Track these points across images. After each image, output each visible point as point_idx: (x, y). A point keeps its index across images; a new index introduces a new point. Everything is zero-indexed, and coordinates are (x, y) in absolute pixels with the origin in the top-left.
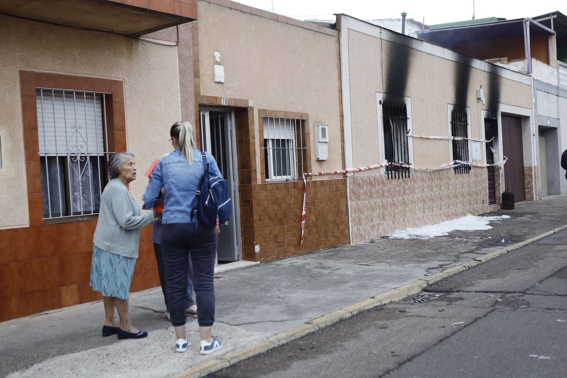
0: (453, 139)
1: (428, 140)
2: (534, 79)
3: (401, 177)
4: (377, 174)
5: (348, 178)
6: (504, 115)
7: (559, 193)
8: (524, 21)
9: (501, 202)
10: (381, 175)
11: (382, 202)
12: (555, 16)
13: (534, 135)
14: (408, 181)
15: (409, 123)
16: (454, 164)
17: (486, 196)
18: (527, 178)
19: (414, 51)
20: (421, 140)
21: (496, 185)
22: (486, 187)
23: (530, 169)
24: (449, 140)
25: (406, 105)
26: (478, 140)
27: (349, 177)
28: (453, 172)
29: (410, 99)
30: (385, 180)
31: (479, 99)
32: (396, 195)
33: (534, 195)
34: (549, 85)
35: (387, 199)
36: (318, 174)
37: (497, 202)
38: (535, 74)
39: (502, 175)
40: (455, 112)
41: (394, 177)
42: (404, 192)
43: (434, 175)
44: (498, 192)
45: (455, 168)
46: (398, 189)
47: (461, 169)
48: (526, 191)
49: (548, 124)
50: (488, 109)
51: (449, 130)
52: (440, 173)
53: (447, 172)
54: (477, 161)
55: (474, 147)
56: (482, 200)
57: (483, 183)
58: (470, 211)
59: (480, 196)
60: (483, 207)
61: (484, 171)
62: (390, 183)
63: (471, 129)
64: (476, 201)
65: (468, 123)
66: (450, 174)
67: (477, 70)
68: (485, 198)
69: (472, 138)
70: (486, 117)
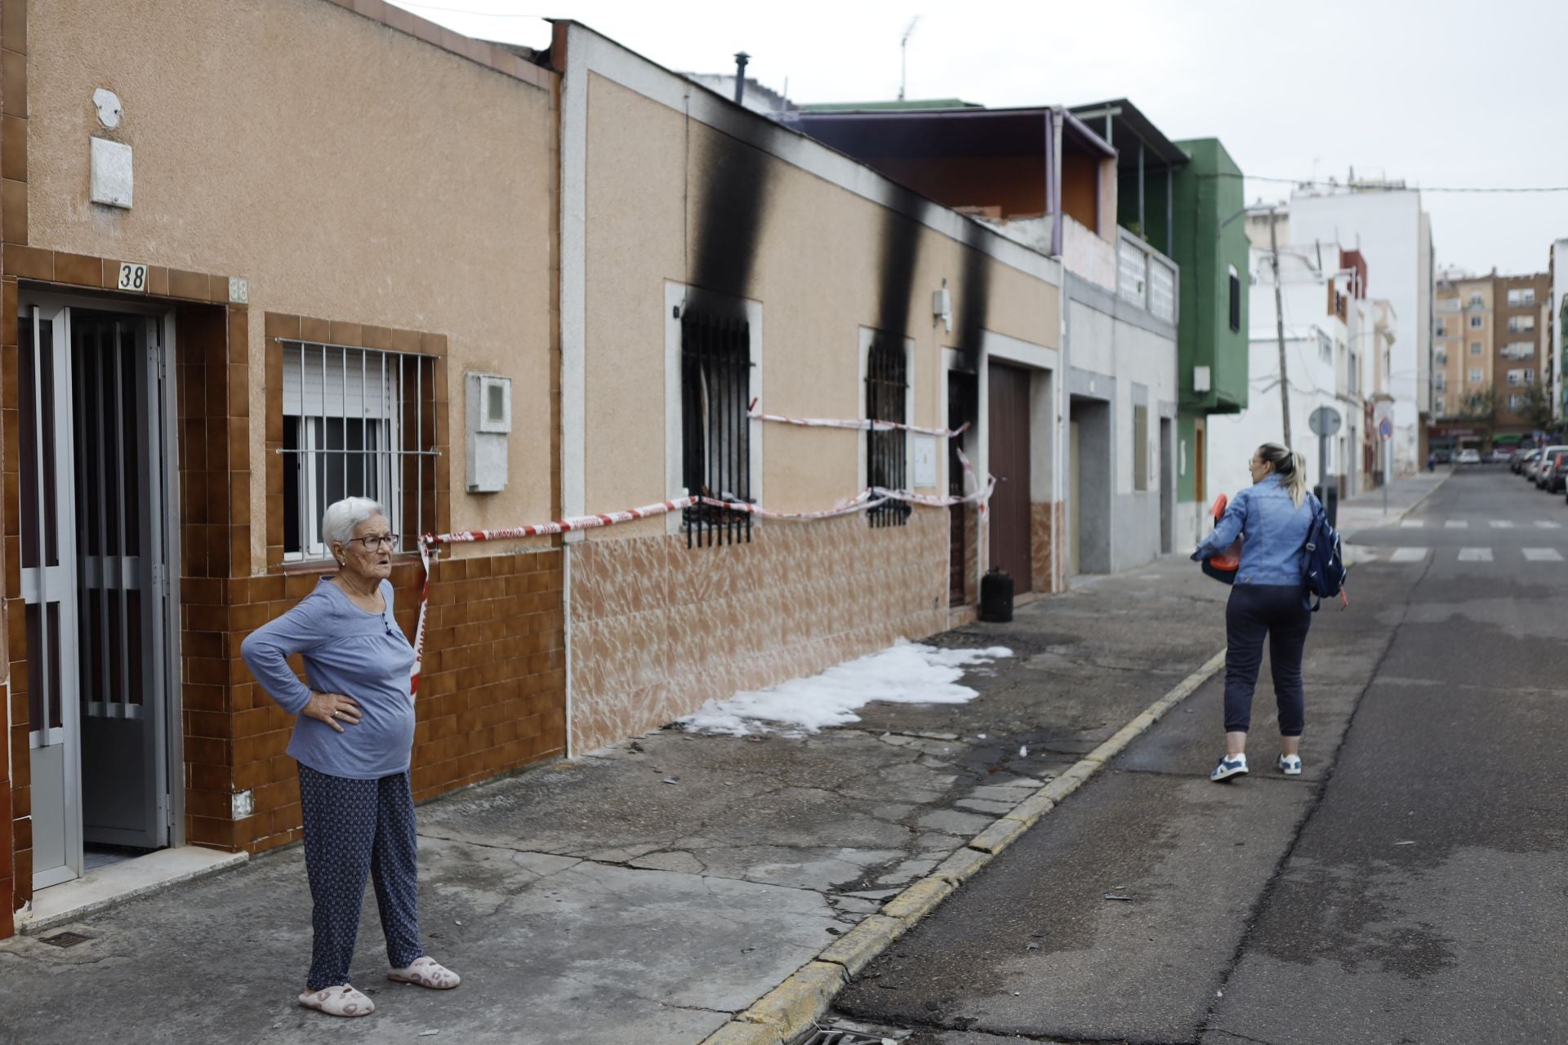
0: (869, 428)
1: (804, 431)
2: (1066, 271)
3: (725, 541)
4: (658, 534)
5: (568, 550)
6: (996, 363)
7: (1106, 570)
8: (1048, 113)
9: (979, 601)
10: (670, 537)
11: (669, 618)
12: (1118, 111)
13: (1059, 419)
14: (744, 552)
15: (756, 376)
16: (870, 499)
17: (943, 585)
18: (1036, 534)
19: (779, 166)
20: (785, 429)
21: (968, 554)
22: (945, 562)
23: (1047, 507)
24: (858, 429)
25: (747, 326)
26: (928, 430)
27: (572, 546)
28: (864, 519)
29: (761, 306)
30: (679, 549)
31: (937, 317)
32: (710, 596)
33: (1054, 579)
34: (1098, 289)
35: (682, 609)
36: (471, 538)
37: (968, 599)
38: (1067, 259)
39: (984, 528)
40: (876, 350)
41: (705, 541)
42: (733, 585)
43: (816, 533)
44: (972, 574)
45: (871, 511)
46: (715, 577)
47: (886, 511)
48: (1035, 565)
49: (1092, 390)
50: (958, 346)
51: (859, 401)
52: (832, 525)
53: (851, 521)
54: (927, 490)
55: (920, 449)
56: (934, 596)
57: (937, 550)
58: (903, 629)
59: (929, 586)
60: (935, 616)
61: (943, 517)
62: (694, 560)
63: (915, 398)
64: (918, 601)
65: (907, 382)
66: (858, 529)
67: (936, 236)
68: (942, 592)
69: (915, 425)
70: (953, 367)
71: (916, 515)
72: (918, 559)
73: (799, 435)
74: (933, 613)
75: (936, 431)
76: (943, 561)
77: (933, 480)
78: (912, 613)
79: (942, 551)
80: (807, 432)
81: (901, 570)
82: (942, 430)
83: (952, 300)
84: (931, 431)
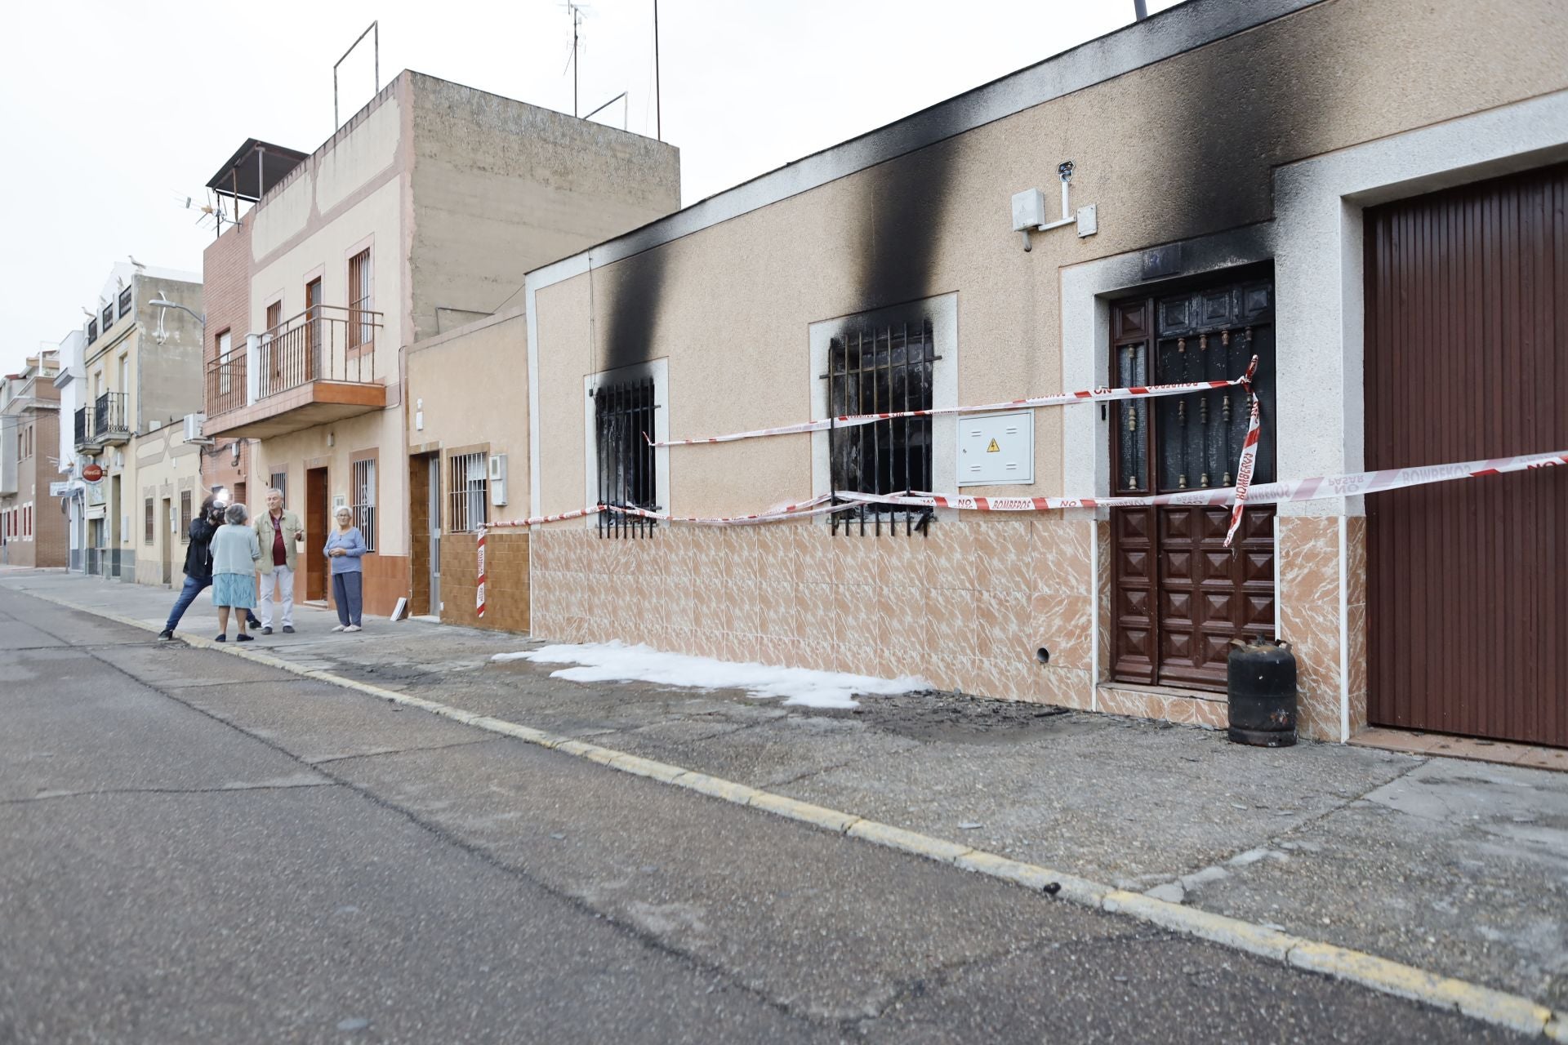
4: (580, 528)
10: (587, 530)
11: (588, 580)
14: (649, 545)
15: (662, 414)
17: (1070, 634)
22: (1078, 598)
24: (808, 433)
25: (652, 380)
27: (532, 532)
28: (824, 528)
30: (594, 538)
31: (1030, 233)
35: (598, 576)
40: (847, 338)
42: (639, 566)
46: (623, 560)
50: (1145, 243)
51: (813, 402)
52: (763, 530)
53: (796, 527)
54: (999, 489)
55: (976, 434)
56: (1033, 645)
57: (1041, 578)
58: (927, 669)
59: (1013, 627)
60: (1037, 675)
61: (1064, 530)
62: (606, 546)
63: (959, 370)
64: (974, 641)
65: (936, 354)
66: (810, 535)
67: (1022, 119)
68: (1065, 644)
69: (959, 405)
70: (1121, 284)
71: (962, 525)
72: (972, 584)
73: (715, 452)
74: (1029, 669)
75: (1030, 402)
76: (1069, 597)
77: (1024, 474)
78: (954, 653)
79: (1066, 582)
80: (726, 447)
81: (921, 593)
82: (1061, 397)
83: (1103, 180)
84: (1009, 404)
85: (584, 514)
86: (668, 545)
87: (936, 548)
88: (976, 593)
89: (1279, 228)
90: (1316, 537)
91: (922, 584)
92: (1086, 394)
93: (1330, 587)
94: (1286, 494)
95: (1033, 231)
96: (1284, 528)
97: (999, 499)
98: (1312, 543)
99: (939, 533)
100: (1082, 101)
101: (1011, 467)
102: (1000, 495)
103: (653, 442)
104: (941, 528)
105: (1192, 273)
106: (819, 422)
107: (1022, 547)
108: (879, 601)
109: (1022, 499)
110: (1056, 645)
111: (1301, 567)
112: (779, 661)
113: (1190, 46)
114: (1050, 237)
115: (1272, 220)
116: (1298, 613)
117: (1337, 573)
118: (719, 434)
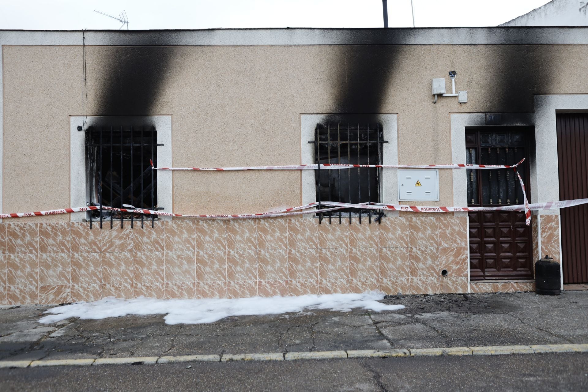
0: (317, 169)
3: (128, 226)
4: (62, 222)
11: (73, 258)
14: (149, 232)
15: (163, 150)
16: (317, 207)
17: (458, 263)
21: (534, 246)
22: (460, 249)
24: (301, 170)
29: (170, 117)
30: (82, 230)
31: (437, 96)
32: (114, 251)
35: (85, 255)
40: (327, 125)
41: (107, 226)
42: (138, 246)
44: (536, 260)
45: (321, 215)
46: (118, 243)
50: (487, 111)
51: (303, 155)
52: (262, 221)
53: (291, 220)
54: (422, 203)
55: (409, 178)
56: (439, 269)
57: (443, 240)
58: (381, 286)
59: (429, 262)
60: (442, 282)
61: (455, 220)
62: (95, 234)
63: (398, 149)
64: (408, 270)
65: (385, 139)
66: (301, 224)
67: (432, 48)
68: (455, 267)
69: (399, 164)
70: (477, 125)
71: (401, 218)
72: (407, 245)
73: (219, 176)
74: (438, 280)
75: (438, 166)
76: (457, 248)
77: (434, 196)
78: (397, 277)
79: (455, 241)
80: (229, 174)
81: (377, 250)
82: (452, 166)
83: (469, 82)
84: (428, 166)
85: (70, 212)
86: (173, 233)
87: (386, 229)
88: (409, 249)
89: (536, 115)
90: (552, 222)
91: (377, 246)
92: (463, 165)
93: (556, 238)
94: (542, 207)
95: (440, 95)
96: (542, 219)
97: (423, 207)
98: (550, 224)
99: (388, 222)
100: (461, 49)
101: (428, 193)
102: (422, 205)
103: (156, 166)
104: (389, 219)
105: (505, 125)
106: (309, 165)
107: (434, 227)
108: (350, 256)
109: (435, 207)
110: (450, 268)
111: (547, 232)
112: (275, 293)
113: (505, 43)
114: (445, 99)
115: (534, 112)
116: (546, 248)
117: (558, 234)
118: (223, 166)
